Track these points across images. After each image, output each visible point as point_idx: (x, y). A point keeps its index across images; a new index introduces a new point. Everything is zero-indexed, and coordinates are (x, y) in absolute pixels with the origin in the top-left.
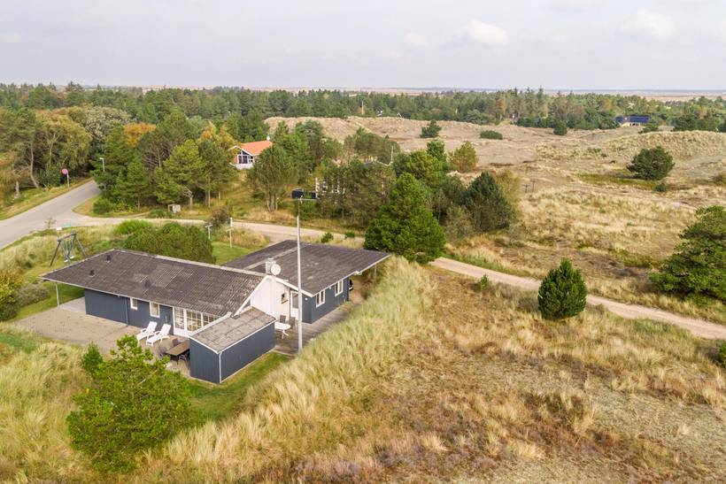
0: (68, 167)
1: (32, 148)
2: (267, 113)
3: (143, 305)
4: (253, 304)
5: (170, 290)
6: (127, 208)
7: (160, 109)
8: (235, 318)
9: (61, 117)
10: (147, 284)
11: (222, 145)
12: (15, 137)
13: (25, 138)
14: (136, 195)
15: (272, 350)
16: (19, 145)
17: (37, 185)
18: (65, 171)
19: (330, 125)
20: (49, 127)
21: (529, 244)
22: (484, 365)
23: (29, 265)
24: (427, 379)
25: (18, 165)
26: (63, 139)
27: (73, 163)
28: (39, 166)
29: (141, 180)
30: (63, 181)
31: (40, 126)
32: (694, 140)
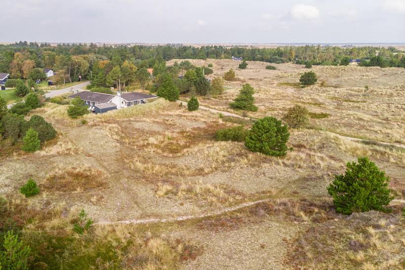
0: (81, 76)
1: (70, 69)
3: (89, 102)
4: (113, 102)
5: (95, 99)
7: (122, 56)
9: (80, 58)
10: (90, 98)
11: (130, 68)
12: (65, 64)
13: (68, 65)
16: (66, 67)
17: (71, 81)
18: (80, 77)
20: (75, 61)
21: (213, 99)
23: (65, 98)
25: (65, 73)
26: (80, 66)
27: (83, 74)
28: (72, 75)
29: (102, 79)
30: (79, 80)
31: (73, 61)
32: (344, 70)
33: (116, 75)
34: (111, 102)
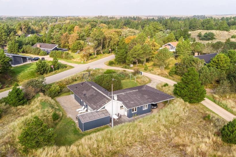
1: (102, 43)
2: (200, 28)
5: (88, 98)
6: (118, 64)
8: (97, 112)
9: (113, 33)
10: (85, 95)
14: (120, 60)
15: (108, 125)
17: (102, 53)
19: (220, 34)
20: (108, 36)
22: (172, 153)
24: (145, 152)
26: (111, 39)
31: (104, 36)
33: (136, 53)
34: (104, 108)
